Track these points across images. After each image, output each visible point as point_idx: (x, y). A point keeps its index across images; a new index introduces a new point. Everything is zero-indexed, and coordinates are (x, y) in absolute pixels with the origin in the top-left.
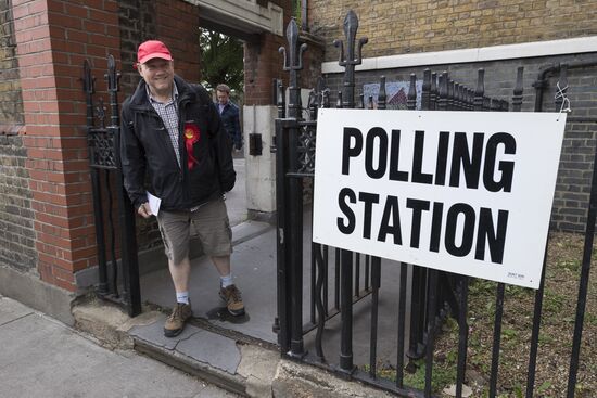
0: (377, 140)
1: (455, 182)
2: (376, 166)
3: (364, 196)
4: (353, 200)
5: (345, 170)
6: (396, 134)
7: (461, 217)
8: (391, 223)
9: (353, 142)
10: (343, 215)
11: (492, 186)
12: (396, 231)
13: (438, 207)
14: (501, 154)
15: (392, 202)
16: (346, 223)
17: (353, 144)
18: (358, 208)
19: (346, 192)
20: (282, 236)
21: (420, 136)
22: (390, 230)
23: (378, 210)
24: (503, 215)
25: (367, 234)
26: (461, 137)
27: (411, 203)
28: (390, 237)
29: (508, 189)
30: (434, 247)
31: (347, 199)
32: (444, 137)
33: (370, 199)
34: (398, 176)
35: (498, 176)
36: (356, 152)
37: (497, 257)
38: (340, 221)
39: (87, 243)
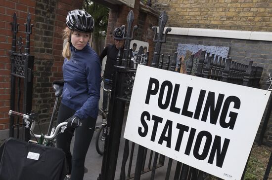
0: (167, 88)
1: (204, 119)
2: (164, 102)
3: (155, 118)
4: (148, 119)
5: (147, 102)
6: (177, 86)
7: (204, 139)
8: (166, 135)
9: (154, 86)
10: (142, 126)
11: (224, 125)
12: (169, 140)
13: (193, 131)
14: (231, 108)
15: (169, 123)
16: (143, 131)
17: (153, 88)
18: (151, 124)
19: (145, 114)
20: (109, 132)
21: (190, 90)
22: (166, 139)
23: (161, 126)
24: (227, 142)
25: (153, 139)
26: (211, 95)
27: (179, 126)
28: (165, 143)
29: (232, 128)
30: (187, 152)
31: (145, 117)
32: (203, 93)
33: (158, 120)
34: (174, 110)
35: (228, 120)
36: (154, 93)
37: (220, 164)
38: (140, 129)
39: (5, 116)
